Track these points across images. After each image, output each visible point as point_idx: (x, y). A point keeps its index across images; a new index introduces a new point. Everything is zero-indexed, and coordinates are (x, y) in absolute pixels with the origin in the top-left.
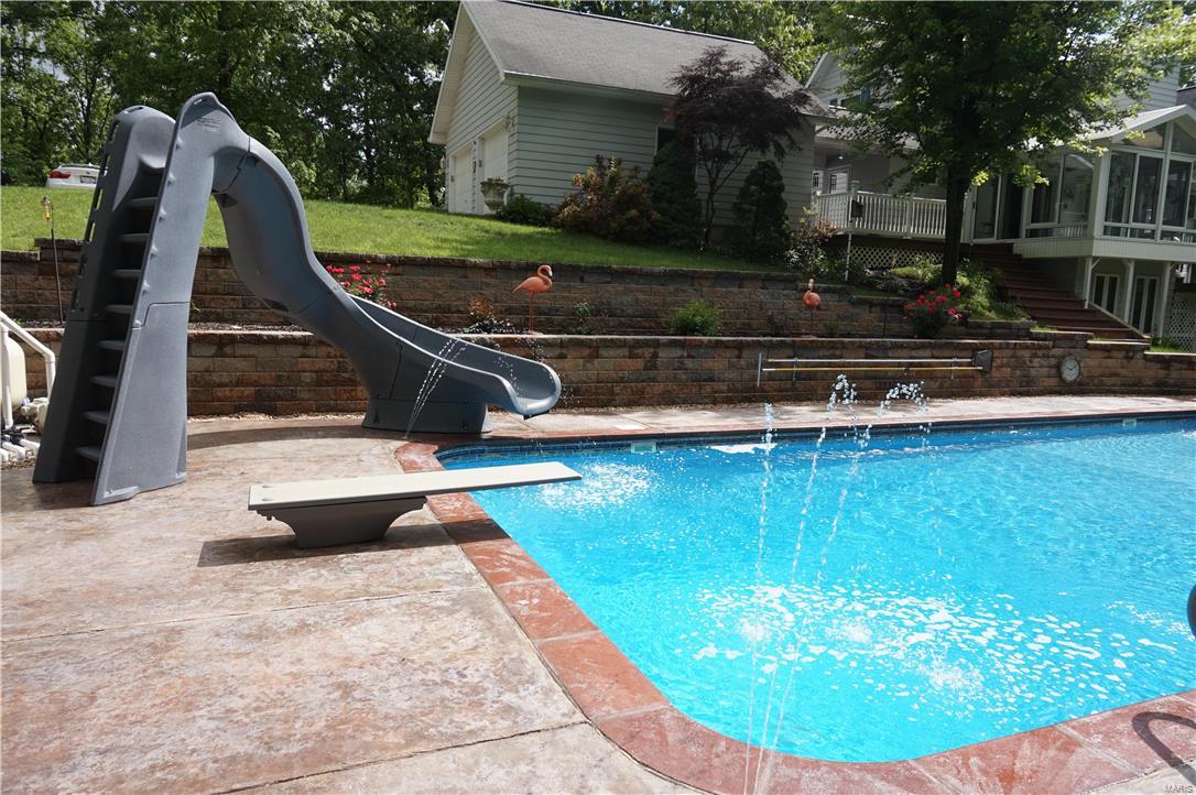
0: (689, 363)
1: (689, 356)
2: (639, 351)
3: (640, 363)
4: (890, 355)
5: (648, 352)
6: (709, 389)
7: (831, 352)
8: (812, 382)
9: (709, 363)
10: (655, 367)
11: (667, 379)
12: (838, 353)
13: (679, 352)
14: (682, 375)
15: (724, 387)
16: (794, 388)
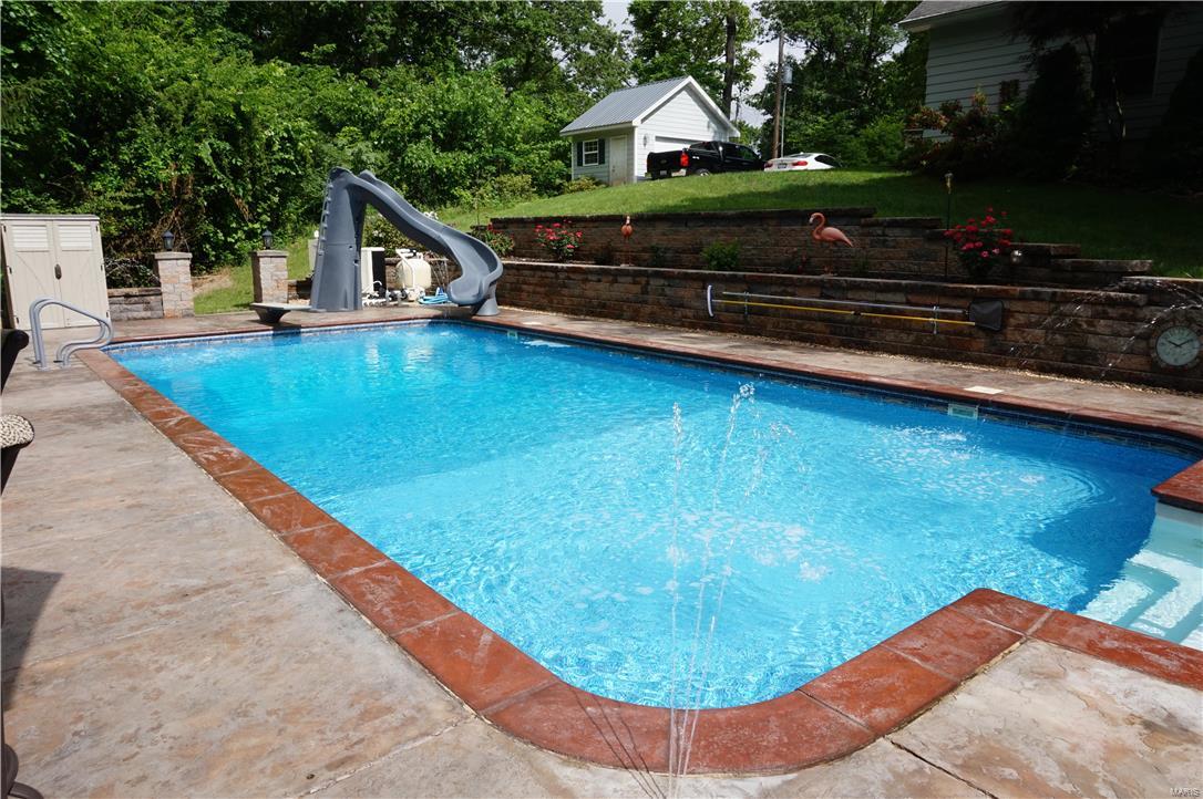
0: (668, 291)
1: (669, 285)
2: (638, 279)
3: (637, 289)
4: (850, 296)
5: (643, 280)
6: (680, 315)
7: (783, 288)
8: (762, 317)
9: (682, 292)
10: (647, 293)
11: (653, 304)
12: (789, 290)
13: (662, 282)
14: (663, 301)
15: (689, 313)
16: (745, 322)
